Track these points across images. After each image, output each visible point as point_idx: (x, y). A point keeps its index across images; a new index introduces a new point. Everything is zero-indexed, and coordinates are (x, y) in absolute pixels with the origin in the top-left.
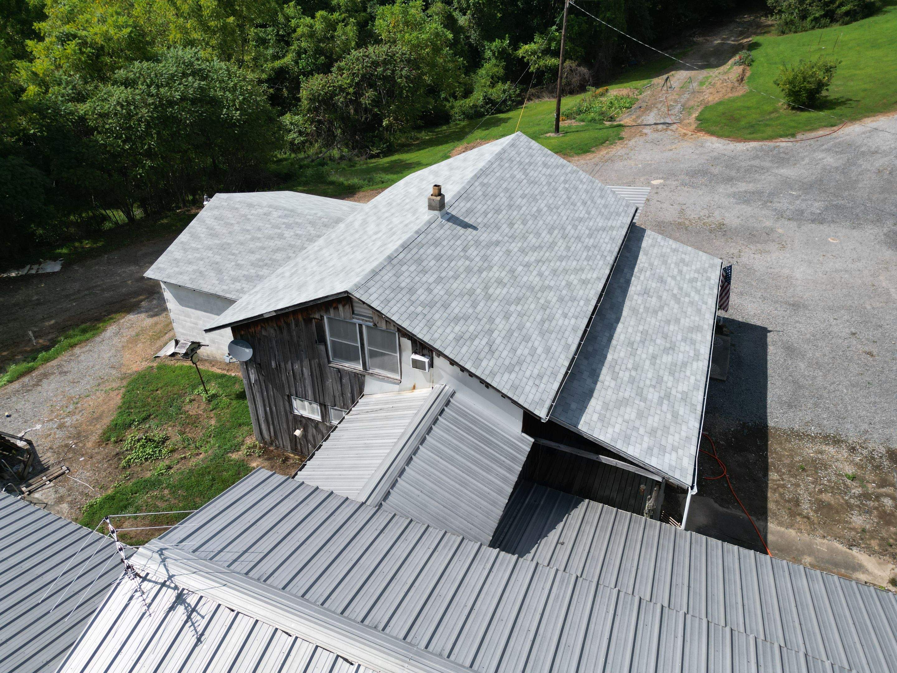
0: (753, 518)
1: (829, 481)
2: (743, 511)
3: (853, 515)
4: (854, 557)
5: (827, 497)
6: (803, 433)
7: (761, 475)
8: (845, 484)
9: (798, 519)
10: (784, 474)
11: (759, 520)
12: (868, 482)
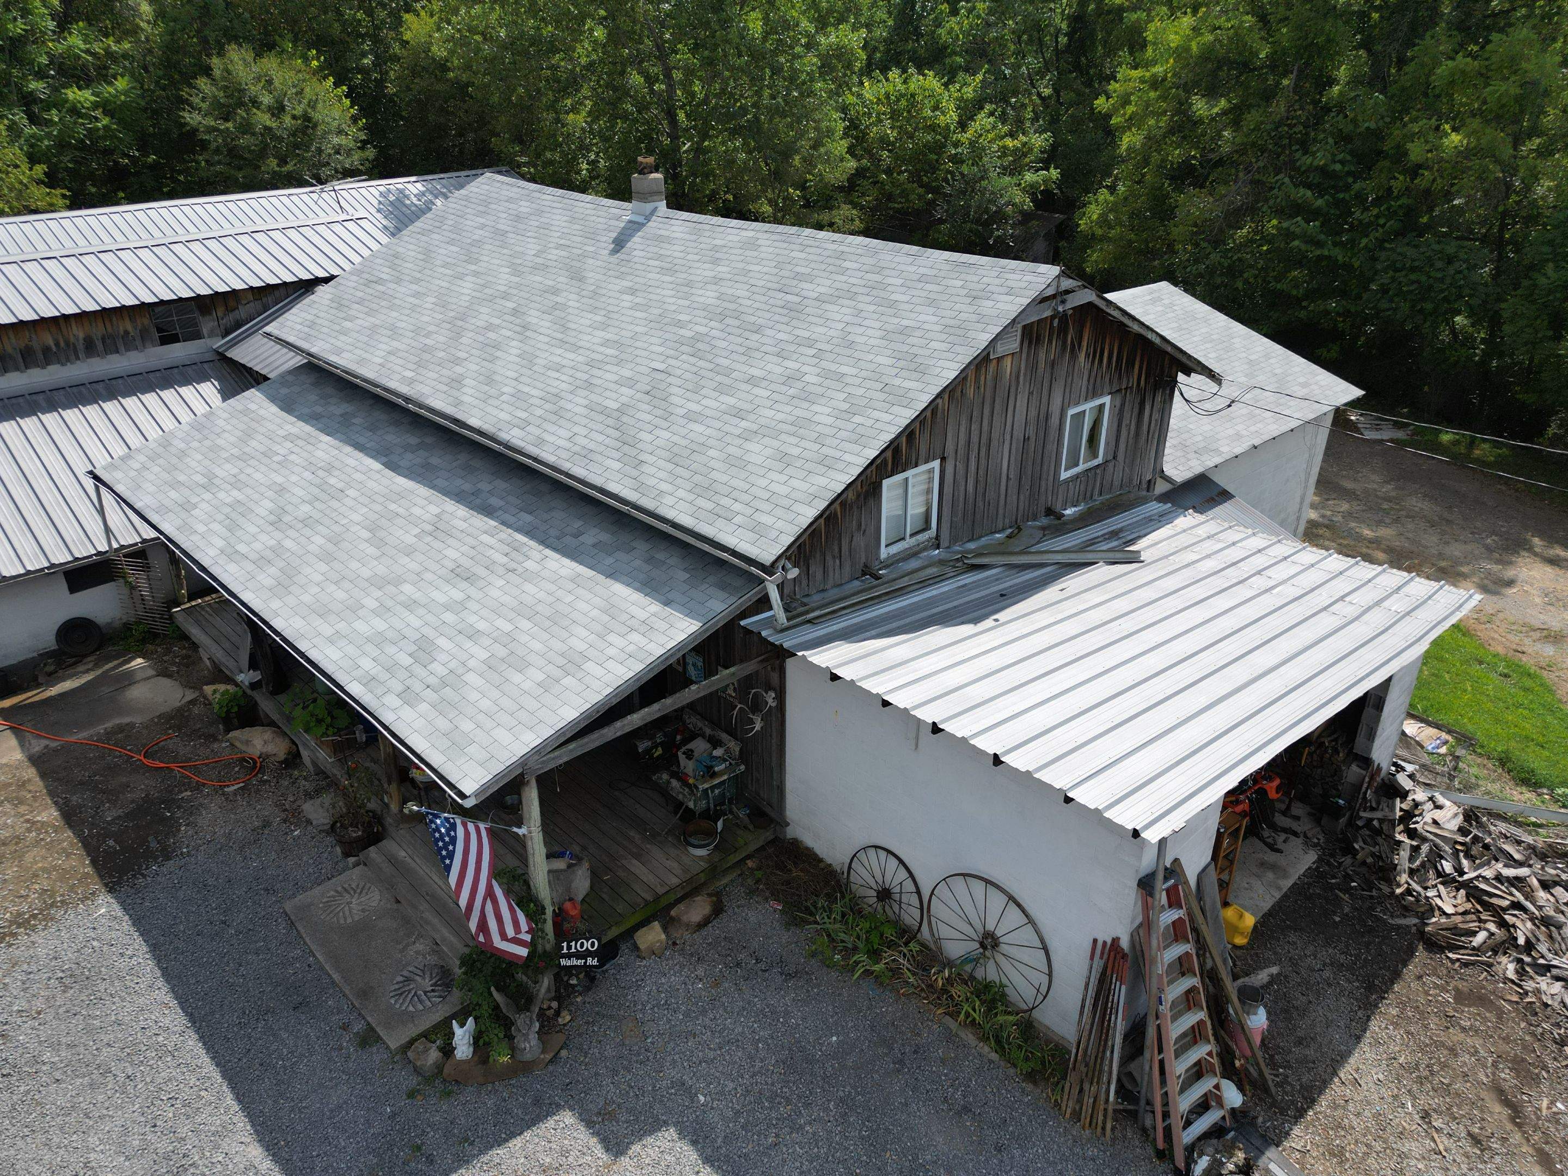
0: (54, 745)
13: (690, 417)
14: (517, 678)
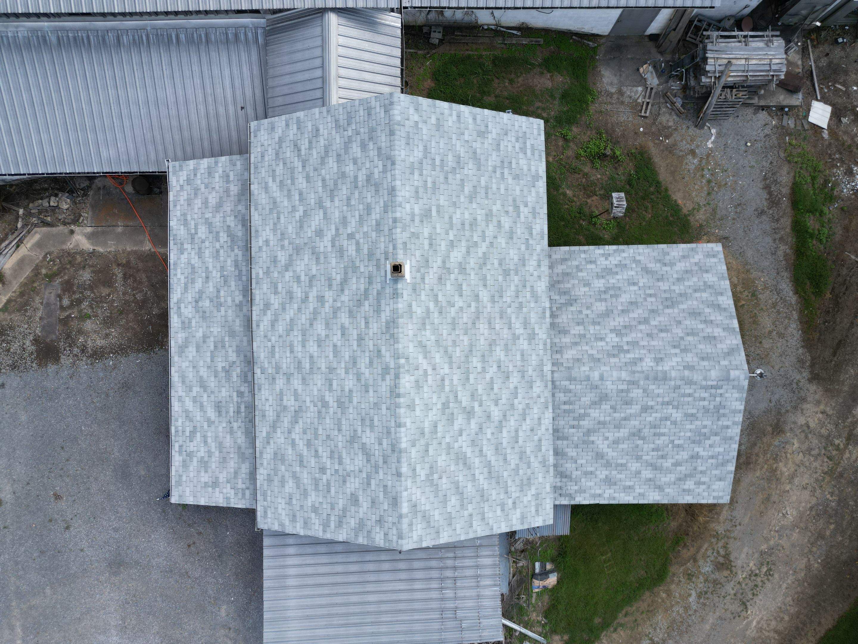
0: (153, 250)
1: (103, 307)
2: (159, 253)
3: (90, 280)
4: (92, 244)
5: (105, 291)
6: (118, 353)
7: (149, 293)
8: (92, 308)
9: (124, 261)
10: (133, 302)
11: (150, 250)
12: (76, 317)
13: (293, 444)
14: (203, 474)
